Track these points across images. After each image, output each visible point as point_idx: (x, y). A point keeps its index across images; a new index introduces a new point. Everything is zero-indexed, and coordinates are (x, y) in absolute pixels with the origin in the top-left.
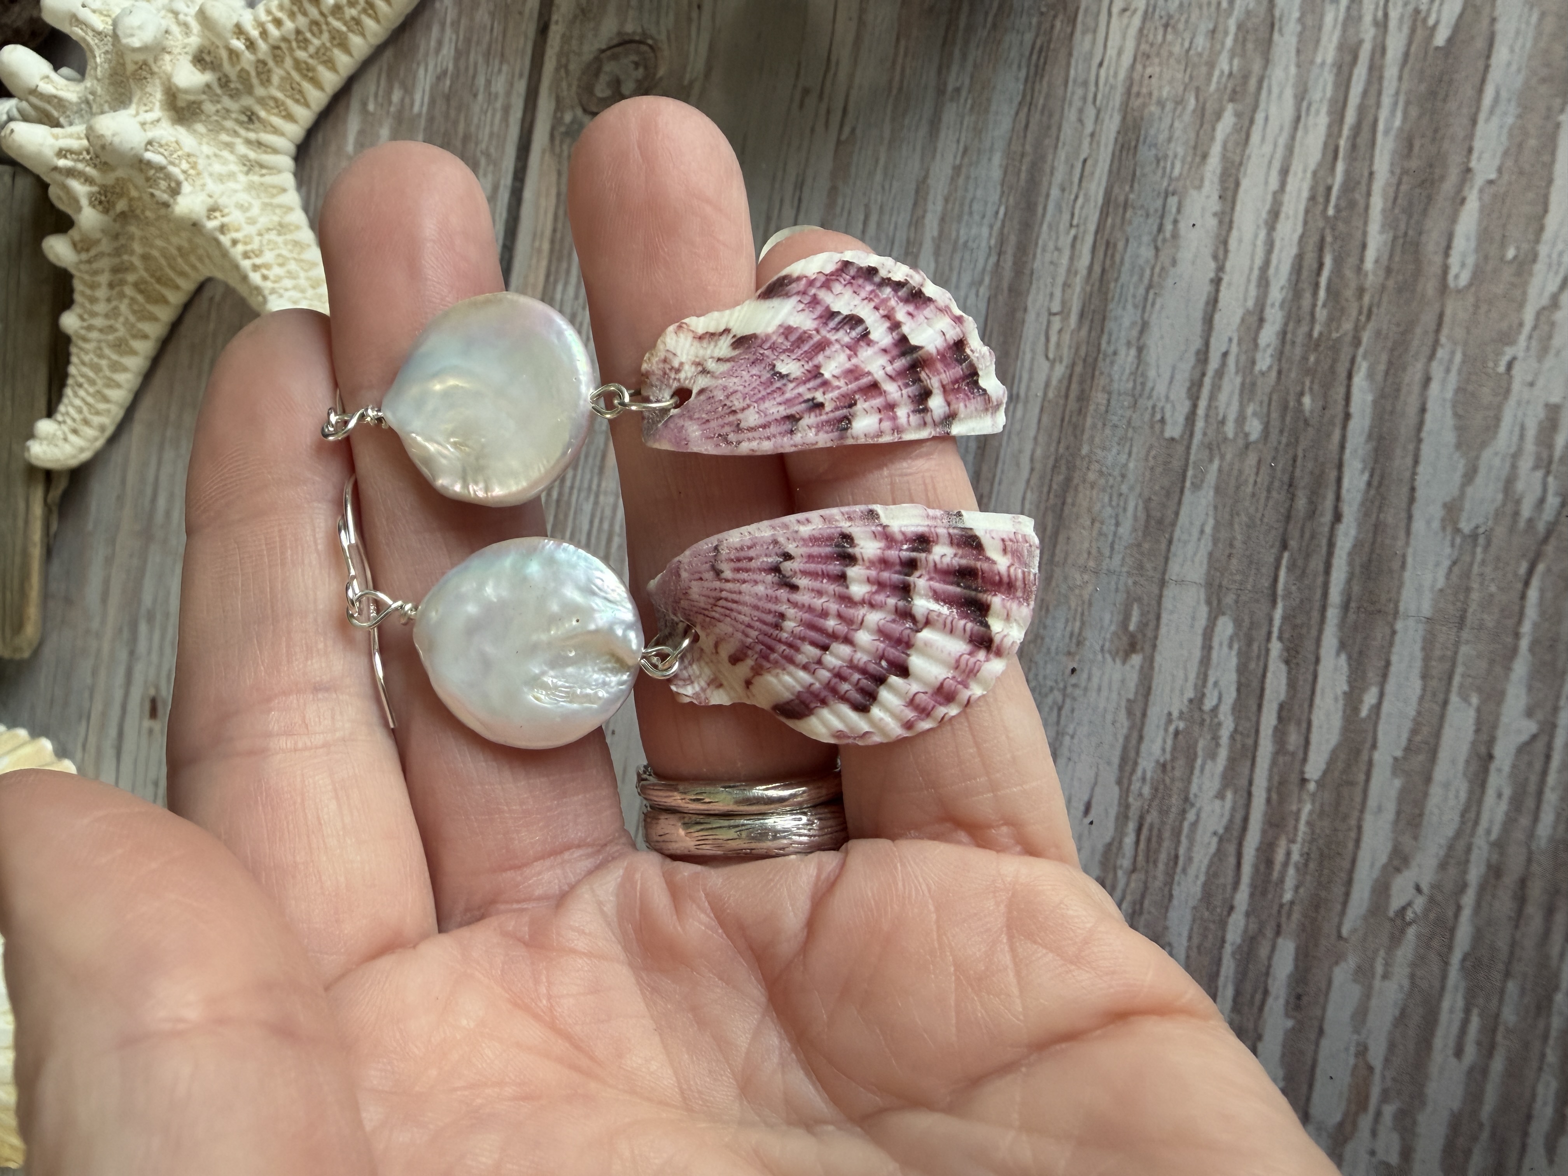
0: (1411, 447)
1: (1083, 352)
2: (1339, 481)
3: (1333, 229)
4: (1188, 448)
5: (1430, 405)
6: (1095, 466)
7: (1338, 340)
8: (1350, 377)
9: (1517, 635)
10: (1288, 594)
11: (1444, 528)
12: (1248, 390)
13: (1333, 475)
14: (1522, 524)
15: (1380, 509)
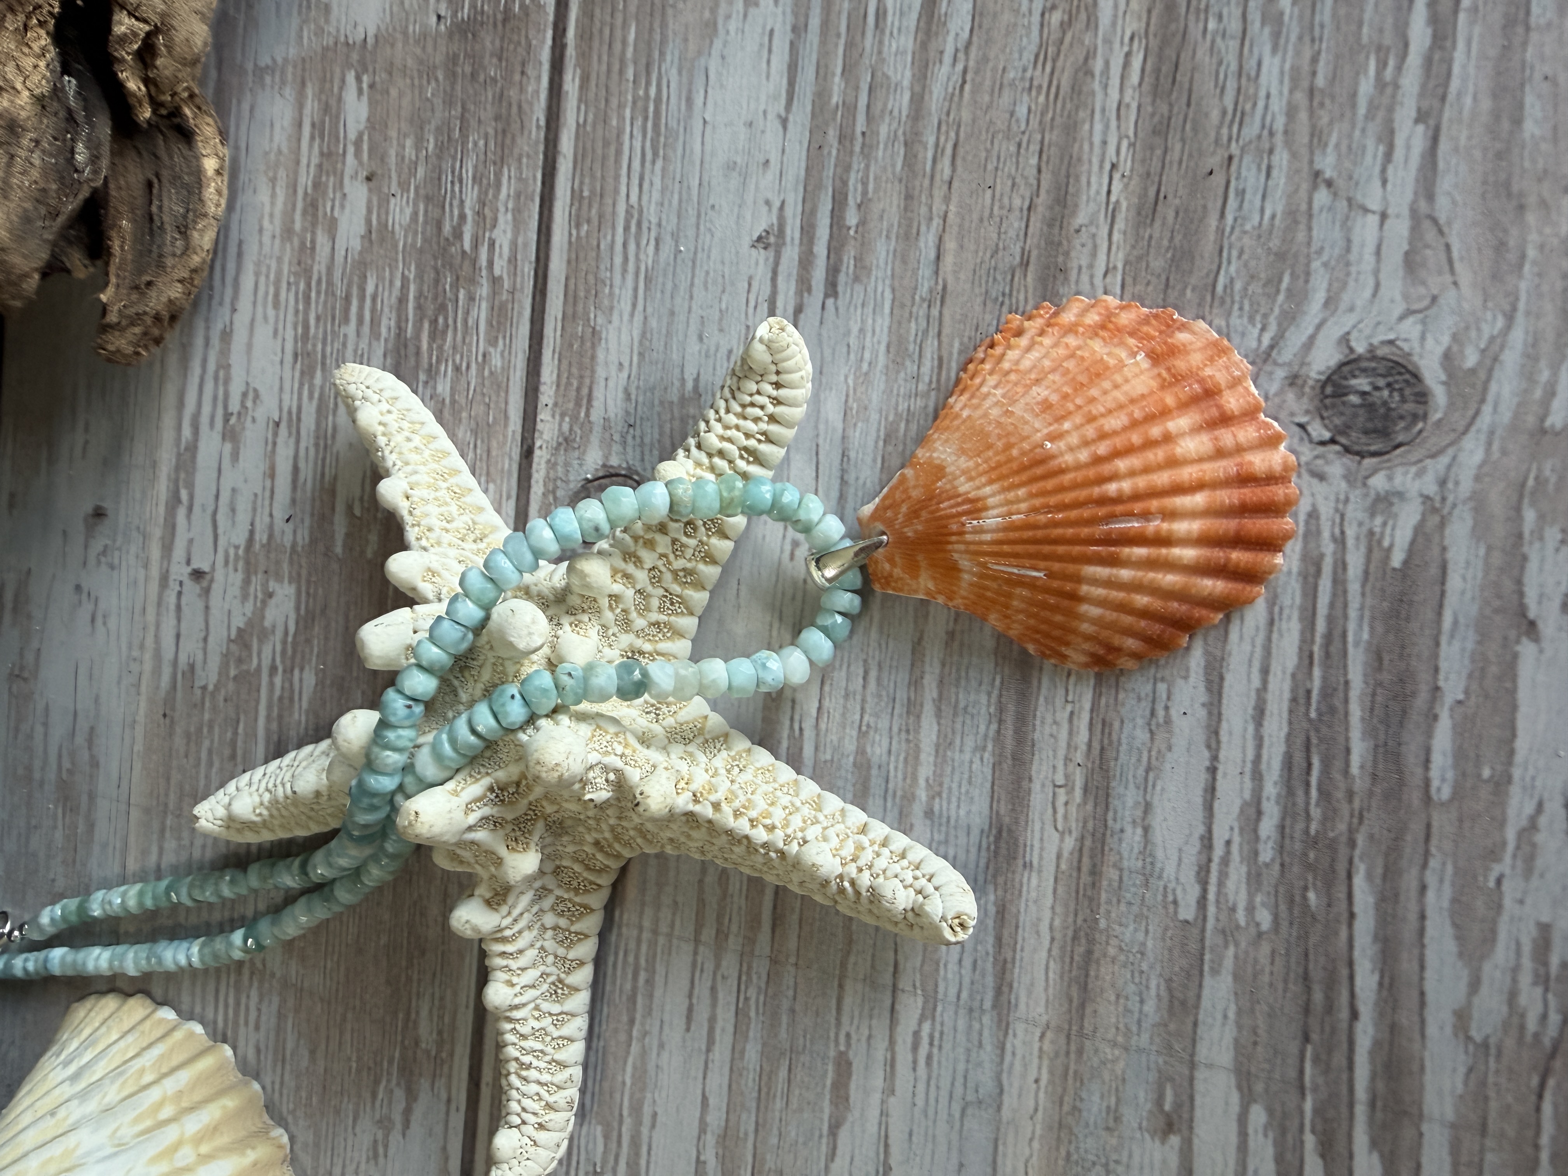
0: (1416, 951)
1: (1090, 825)
2: (1351, 978)
3: (1317, 731)
4: (1203, 930)
5: (1429, 913)
6: (1114, 942)
7: (1334, 840)
8: (1350, 877)
9: (1537, 1147)
10: (1315, 1089)
11: (1456, 1035)
12: (1254, 879)
13: (1345, 972)
14: (1529, 1038)
15: (1394, 1009)
